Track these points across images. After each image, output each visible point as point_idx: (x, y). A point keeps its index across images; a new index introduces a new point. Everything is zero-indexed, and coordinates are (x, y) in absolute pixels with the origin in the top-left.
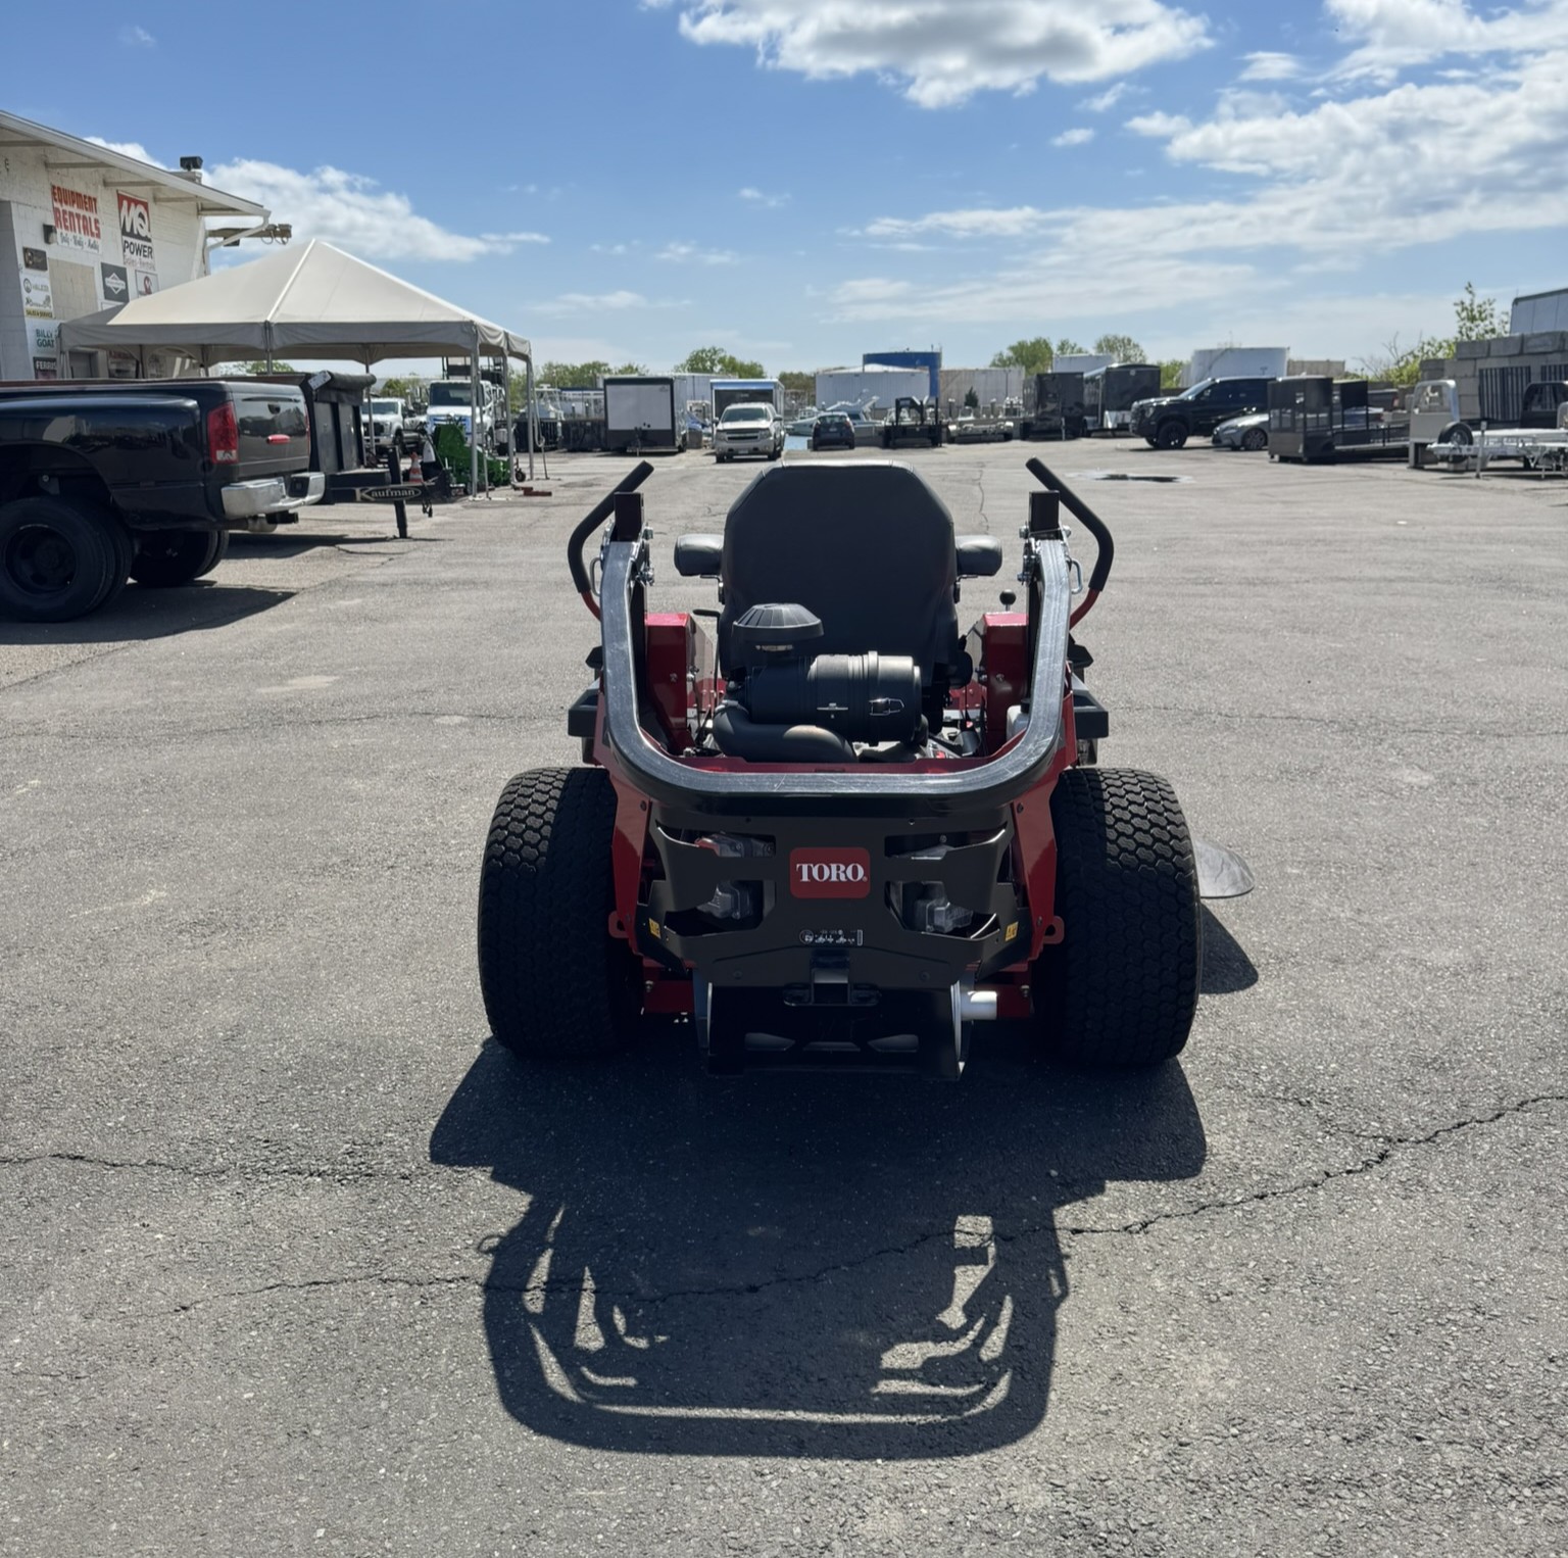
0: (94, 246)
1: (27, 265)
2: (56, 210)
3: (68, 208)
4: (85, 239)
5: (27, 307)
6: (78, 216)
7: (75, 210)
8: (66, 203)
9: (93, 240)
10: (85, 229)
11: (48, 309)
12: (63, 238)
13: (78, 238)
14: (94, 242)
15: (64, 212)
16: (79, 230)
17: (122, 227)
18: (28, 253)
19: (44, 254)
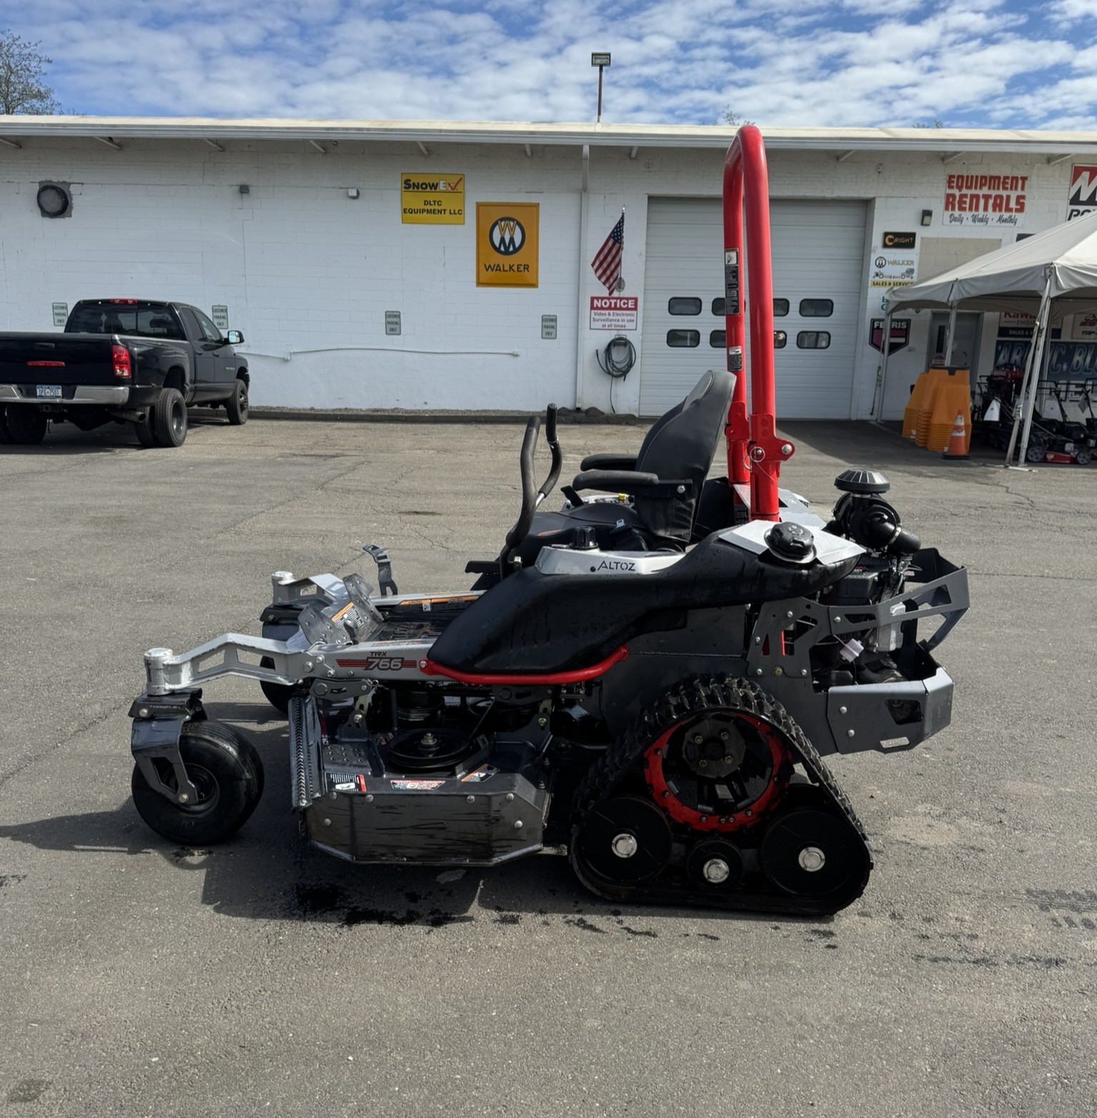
0: (1011, 220)
1: (885, 246)
2: (948, 196)
3: (969, 192)
4: (992, 215)
5: (871, 279)
6: (987, 197)
7: (985, 191)
8: (969, 187)
9: (1006, 215)
10: (997, 207)
11: (907, 280)
12: (953, 219)
13: (980, 216)
14: (1010, 217)
15: (962, 196)
16: (986, 209)
17: (1070, 197)
18: (890, 237)
19: (913, 235)
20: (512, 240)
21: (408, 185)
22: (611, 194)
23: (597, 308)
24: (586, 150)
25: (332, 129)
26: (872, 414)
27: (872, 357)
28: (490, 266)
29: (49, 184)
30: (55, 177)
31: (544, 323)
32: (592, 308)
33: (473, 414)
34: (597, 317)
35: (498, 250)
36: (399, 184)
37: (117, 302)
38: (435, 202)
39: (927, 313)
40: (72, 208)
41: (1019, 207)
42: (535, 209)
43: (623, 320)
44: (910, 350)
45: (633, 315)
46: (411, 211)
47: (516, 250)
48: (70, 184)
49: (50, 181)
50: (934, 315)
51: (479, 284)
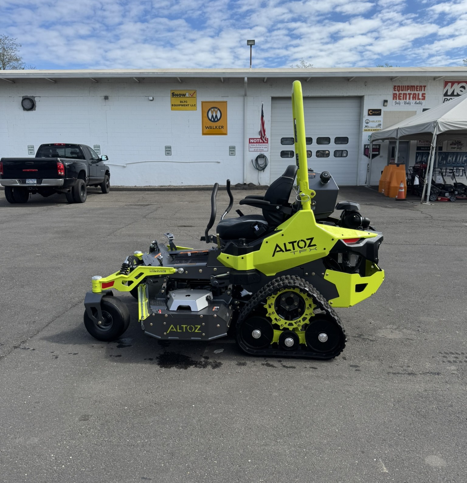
0: (420, 103)
1: (369, 115)
2: (394, 94)
3: (402, 92)
4: (412, 101)
5: (364, 128)
6: (410, 94)
7: (409, 92)
8: (402, 90)
9: (418, 101)
10: (414, 98)
11: (378, 128)
12: (396, 103)
13: (407, 102)
14: (420, 102)
15: (400, 94)
16: (409, 99)
17: (444, 93)
18: (371, 111)
19: (380, 110)
20: (216, 116)
21: (173, 95)
22: (256, 97)
23: (252, 143)
24: (246, 79)
25: (142, 73)
26: (366, 183)
27: (365, 160)
28: (207, 127)
29: (27, 97)
30: (29, 94)
31: (230, 149)
32: (250, 143)
33: (202, 187)
34: (252, 146)
35: (211, 120)
36: (170, 95)
37: (57, 145)
38: (184, 101)
39: (387, 141)
40: (36, 107)
41: (423, 98)
42: (225, 103)
43: (262, 147)
44: (381, 157)
45: (266, 145)
46: (175, 105)
47: (218, 120)
48: (35, 97)
49: (27, 96)
50: (390, 142)
51: (203, 134)
